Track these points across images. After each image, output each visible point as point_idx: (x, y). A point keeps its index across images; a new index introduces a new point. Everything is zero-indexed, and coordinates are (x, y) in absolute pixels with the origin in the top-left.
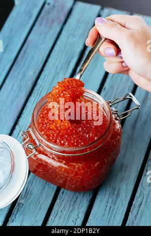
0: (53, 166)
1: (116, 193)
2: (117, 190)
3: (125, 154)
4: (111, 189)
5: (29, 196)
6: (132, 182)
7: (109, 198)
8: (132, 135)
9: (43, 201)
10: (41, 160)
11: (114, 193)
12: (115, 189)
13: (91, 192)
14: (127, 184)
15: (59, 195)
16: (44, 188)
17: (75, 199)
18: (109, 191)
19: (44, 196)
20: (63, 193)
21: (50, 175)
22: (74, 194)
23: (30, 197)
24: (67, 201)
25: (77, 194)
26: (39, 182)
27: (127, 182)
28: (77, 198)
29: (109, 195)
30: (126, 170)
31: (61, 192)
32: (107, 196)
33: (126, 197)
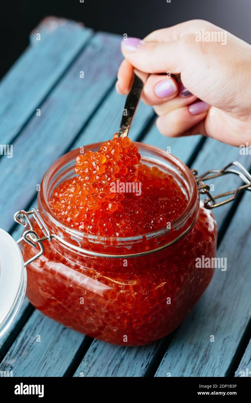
0: (75, 284)
1: (201, 354)
2: (203, 350)
3: (223, 288)
4: (192, 347)
5: (25, 353)
6: (236, 337)
7: (187, 362)
8: (239, 256)
9: (53, 362)
10: (53, 272)
11: (197, 354)
12: (200, 348)
13: (152, 351)
14: (225, 339)
15: (88, 354)
16: (57, 340)
17: (118, 362)
18: (187, 351)
19: (56, 355)
20: (95, 349)
21: (69, 307)
22: (118, 353)
23: (27, 355)
24: (102, 365)
25: (124, 353)
26: (49, 330)
27: (225, 336)
28: (122, 360)
29: (188, 358)
30: (224, 315)
31: (91, 348)
32: (183, 359)
33: (221, 362)
